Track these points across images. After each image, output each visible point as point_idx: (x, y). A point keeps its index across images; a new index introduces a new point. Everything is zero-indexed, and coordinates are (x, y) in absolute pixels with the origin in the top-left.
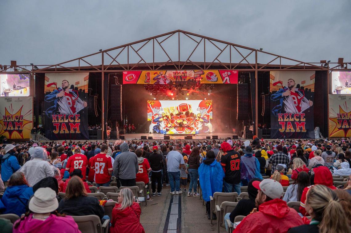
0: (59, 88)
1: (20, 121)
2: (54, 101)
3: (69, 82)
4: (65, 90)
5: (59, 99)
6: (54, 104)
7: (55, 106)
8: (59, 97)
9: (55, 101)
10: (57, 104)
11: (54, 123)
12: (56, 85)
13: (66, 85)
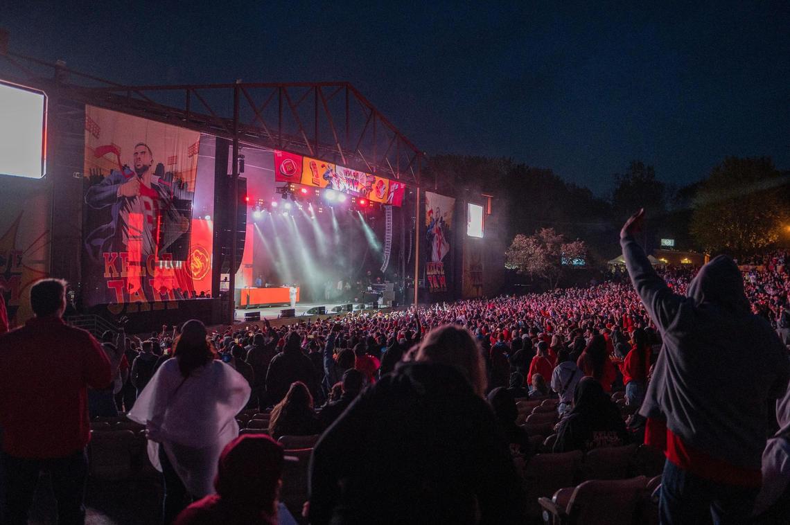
0: (126, 165)
1: (12, 271)
2: (110, 207)
3: (152, 151)
4: (140, 176)
5: (125, 202)
6: (111, 219)
7: (113, 224)
8: (124, 197)
9: (113, 206)
10: (120, 217)
11: (109, 279)
12: (119, 156)
13: (145, 160)
